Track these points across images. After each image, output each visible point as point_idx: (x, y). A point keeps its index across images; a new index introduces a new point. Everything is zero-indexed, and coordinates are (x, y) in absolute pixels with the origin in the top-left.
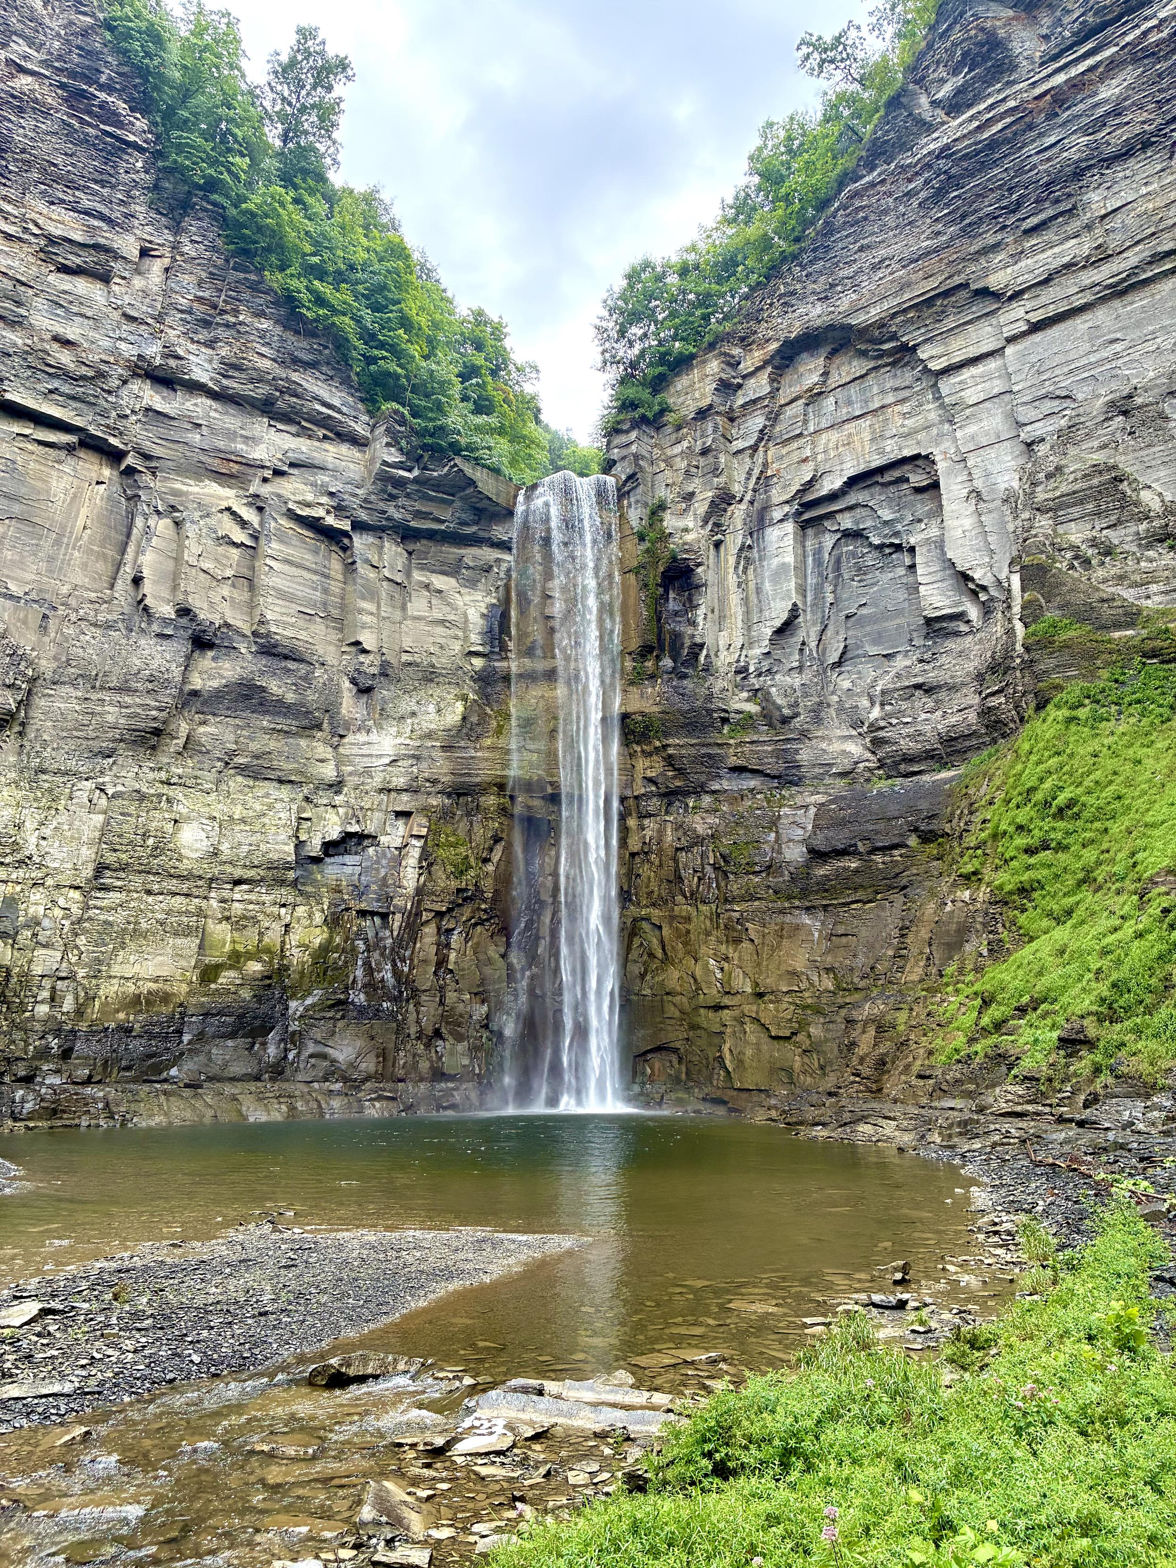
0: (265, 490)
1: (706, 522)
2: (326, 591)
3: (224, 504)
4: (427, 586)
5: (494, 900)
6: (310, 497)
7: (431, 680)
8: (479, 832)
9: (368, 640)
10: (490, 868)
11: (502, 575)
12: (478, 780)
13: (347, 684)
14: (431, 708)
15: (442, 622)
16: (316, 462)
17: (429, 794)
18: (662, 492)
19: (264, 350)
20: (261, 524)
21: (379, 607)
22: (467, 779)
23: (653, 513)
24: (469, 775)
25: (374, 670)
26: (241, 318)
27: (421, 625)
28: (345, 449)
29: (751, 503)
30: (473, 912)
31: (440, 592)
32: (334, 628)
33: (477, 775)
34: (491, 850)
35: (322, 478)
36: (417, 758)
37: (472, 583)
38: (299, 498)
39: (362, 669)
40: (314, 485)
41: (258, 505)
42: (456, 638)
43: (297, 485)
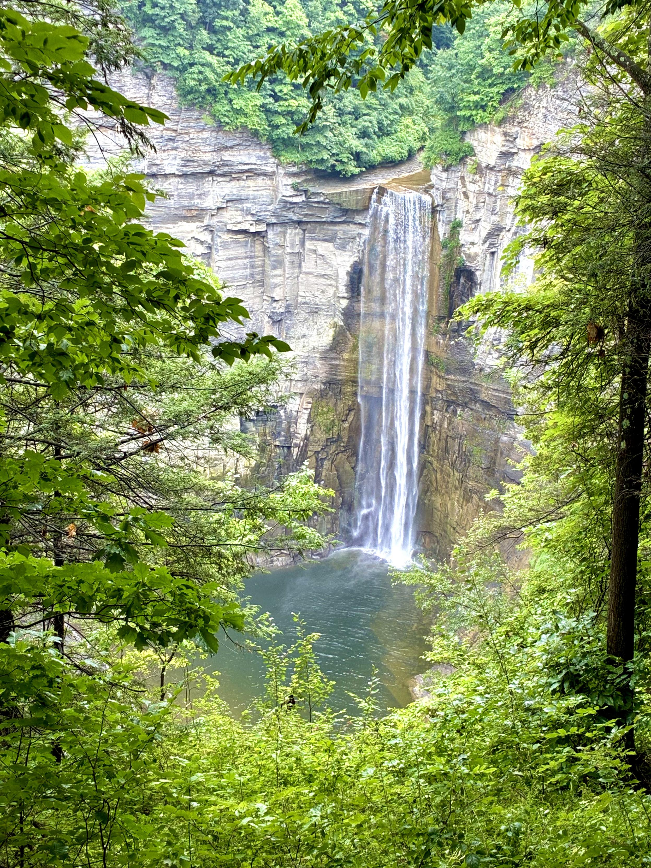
0: (214, 221)
1: (485, 242)
2: (252, 267)
3: (190, 236)
4: (315, 251)
5: (348, 441)
6: (240, 219)
7: (316, 312)
8: (340, 405)
9: (277, 294)
10: (346, 425)
11: (362, 244)
12: (340, 378)
13: (267, 319)
14: (315, 332)
15: (323, 276)
16: (243, 197)
17: (313, 382)
18: (460, 216)
19: (207, 149)
20: (212, 239)
21: (284, 271)
22: (335, 377)
23: (454, 228)
24: (336, 375)
25: (282, 310)
26: (192, 136)
27: (311, 278)
28: (260, 181)
29: (515, 233)
30: (337, 447)
31: (322, 256)
32: (258, 286)
33: (340, 375)
34: (347, 415)
35: (246, 205)
36: (306, 363)
37: (342, 247)
38: (233, 221)
39: (274, 311)
40: (242, 210)
41: (209, 229)
42: (331, 285)
43: (231, 213)
